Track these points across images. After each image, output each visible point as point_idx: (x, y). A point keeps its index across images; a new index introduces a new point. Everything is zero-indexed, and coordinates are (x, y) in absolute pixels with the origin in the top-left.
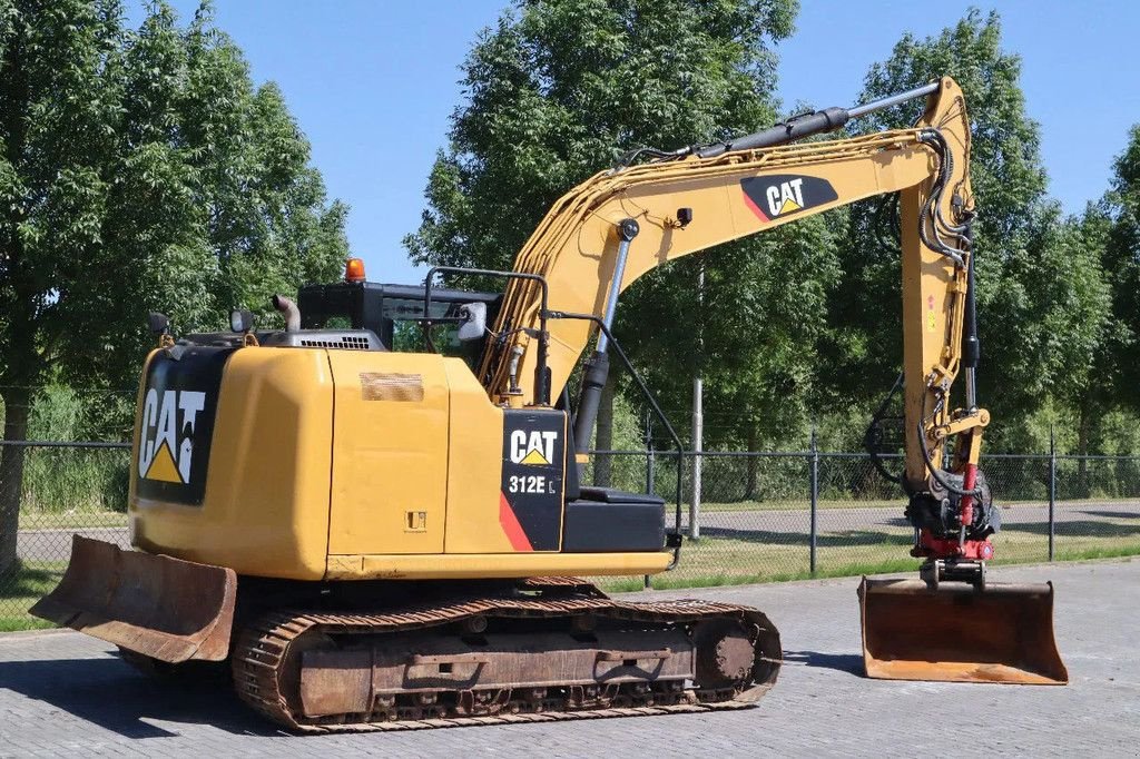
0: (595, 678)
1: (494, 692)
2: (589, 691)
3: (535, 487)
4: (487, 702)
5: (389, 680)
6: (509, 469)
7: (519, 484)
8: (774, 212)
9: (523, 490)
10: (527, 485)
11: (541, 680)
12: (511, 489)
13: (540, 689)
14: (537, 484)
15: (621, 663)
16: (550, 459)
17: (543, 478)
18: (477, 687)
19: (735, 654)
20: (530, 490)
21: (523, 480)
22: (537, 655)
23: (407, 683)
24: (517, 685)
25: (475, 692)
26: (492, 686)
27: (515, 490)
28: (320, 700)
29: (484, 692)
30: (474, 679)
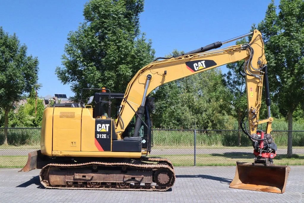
0: (123, 181)
1: (96, 183)
2: (122, 184)
3: (104, 137)
4: (95, 185)
5: (70, 179)
6: (97, 133)
7: (100, 136)
8: (196, 69)
9: (101, 137)
10: (102, 136)
11: (109, 181)
12: (97, 137)
13: (109, 183)
14: (104, 136)
15: (131, 178)
16: (107, 130)
17: (106, 135)
18: (92, 181)
19: (163, 178)
20: (102, 137)
21: (100, 135)
22: (108, 175)
23: (74, 179)
24: (102, 181)
25: (91, 182)
26: (96, 181)
27: (99, 137)
28: (54, 182)
29: (94, 183)
30: (91, 179)
